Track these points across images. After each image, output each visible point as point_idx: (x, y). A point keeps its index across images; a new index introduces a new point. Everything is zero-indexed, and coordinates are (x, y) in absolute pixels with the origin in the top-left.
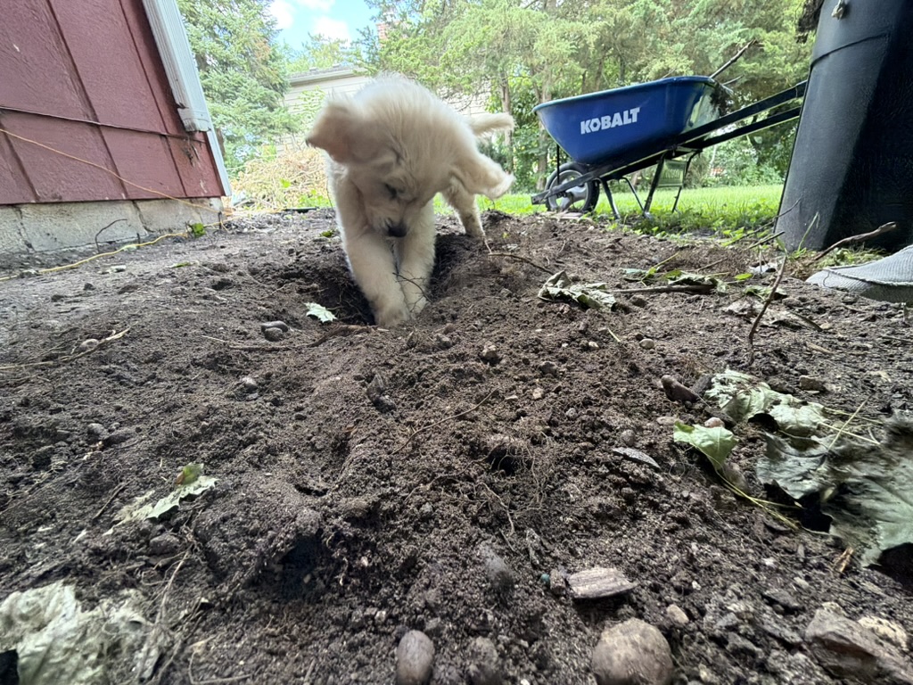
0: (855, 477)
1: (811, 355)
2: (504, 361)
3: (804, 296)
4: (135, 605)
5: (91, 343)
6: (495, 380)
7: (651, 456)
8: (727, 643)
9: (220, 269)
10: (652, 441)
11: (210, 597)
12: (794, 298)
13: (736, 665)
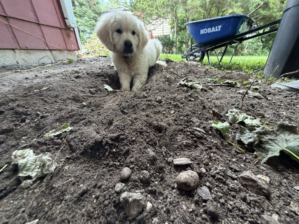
0: (266, 139)
1: (263, 106)
2: (163, 103)
4: (49, 156)
5: (37, 91)
6: (160, 108)
7: (204, 130)
8: (215, 177)
9: (77, 72)
10: (205, 126)
11: (70, 156)
13: (217, 182)
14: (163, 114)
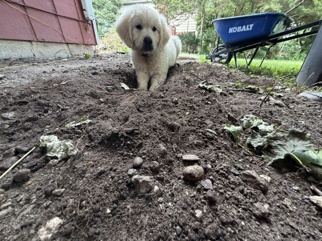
0: (275, 144)
1: (282, 114)
2: (179, 104)
3: (290, 97)
4: (71, 143)
5: (56, 85)
6: (176, 108)
7: (215, 132)
8: (219, 172)
9: (94, 68)
10: (218, 128)
11: (89, 144)
12: (285, 98)
14: (178, 114)
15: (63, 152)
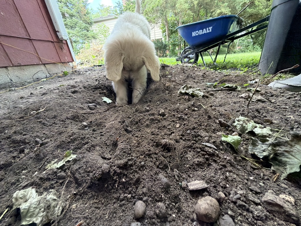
0: (281, 151)
1: (268, 111)
2: (167, 115)
3: (267, 91)
4: (54, 194)
5: (34, 112)
7: (214, 145)
8: (237, 203)
9: (73, 87)
10: (215, 140)
11: (76, 191)
12: (263, 92)
13: (239, 210)
14: (169, 128)
15: (43, 212)
